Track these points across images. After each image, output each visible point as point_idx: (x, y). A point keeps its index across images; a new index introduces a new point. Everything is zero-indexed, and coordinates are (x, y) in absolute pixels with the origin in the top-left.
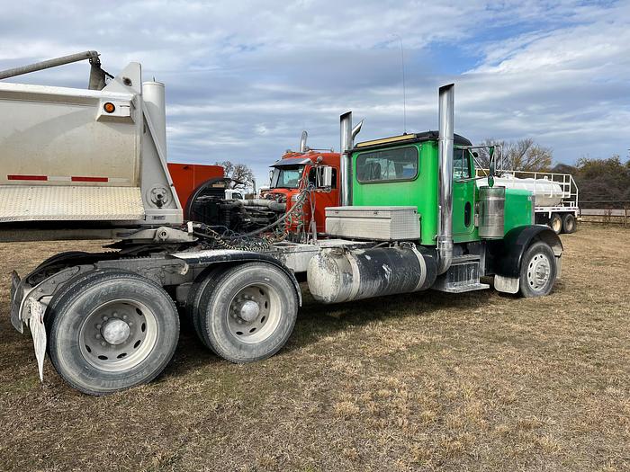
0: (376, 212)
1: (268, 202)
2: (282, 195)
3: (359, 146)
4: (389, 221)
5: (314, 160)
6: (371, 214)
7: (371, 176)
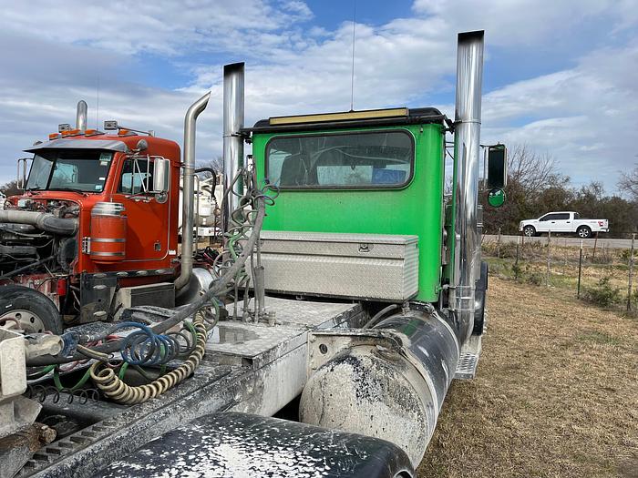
0: (366, 246)
1: (36, 216)
2: (68, 204)
3: (273, 122)
4: (401, 264)
5: (132, 145)
6: (355, 250)
7: (301, 178)
